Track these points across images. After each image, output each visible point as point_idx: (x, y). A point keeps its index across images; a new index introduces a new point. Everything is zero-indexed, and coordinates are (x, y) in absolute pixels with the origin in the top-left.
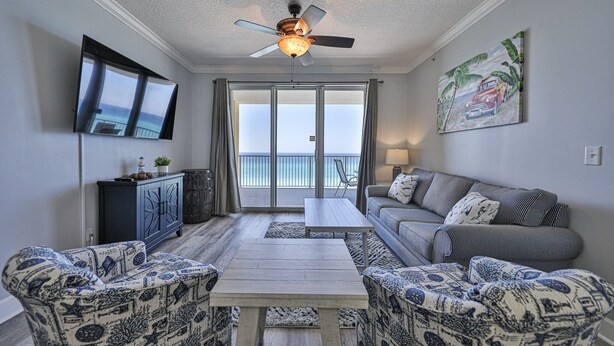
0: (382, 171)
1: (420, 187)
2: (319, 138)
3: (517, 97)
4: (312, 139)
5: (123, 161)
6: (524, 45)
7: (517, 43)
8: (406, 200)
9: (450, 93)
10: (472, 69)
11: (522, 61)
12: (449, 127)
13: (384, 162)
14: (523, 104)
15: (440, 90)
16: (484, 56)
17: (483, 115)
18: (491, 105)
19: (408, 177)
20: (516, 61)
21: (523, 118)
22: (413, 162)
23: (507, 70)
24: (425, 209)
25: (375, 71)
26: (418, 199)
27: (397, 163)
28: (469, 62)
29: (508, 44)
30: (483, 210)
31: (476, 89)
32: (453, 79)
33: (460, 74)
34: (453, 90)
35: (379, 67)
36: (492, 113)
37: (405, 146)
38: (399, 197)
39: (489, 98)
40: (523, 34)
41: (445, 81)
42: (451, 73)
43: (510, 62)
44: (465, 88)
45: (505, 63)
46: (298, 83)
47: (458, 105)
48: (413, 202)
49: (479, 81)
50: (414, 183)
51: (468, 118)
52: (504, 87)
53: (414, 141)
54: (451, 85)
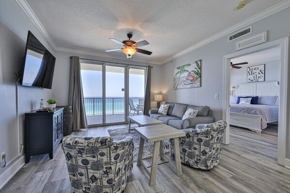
0: (153, 104)
1: (170, 108)
2: (126, 90)
3: (199, 79)
4: (123, 90)
5: (31, 101)
6: (201, 64)
7: (199, 63)
8: (165, 114)
9: (178, 75)
10: (186, 68)
11: (200, 68)
12: (178, 87)
13: (154, 100)
14: (201, 81)
15: (175, 73)
16: (190, 65)
17: (190, 84)
18: (192, 81)
19: (166, 105)
20: (199, 68)
21: (201, 86)
22: (165, 100)
23: (196, 70)
24: (173, 116)
25: (150, 62)
26: (170, 113)
27: (159, 100)
28: (185, 65)
29: (196, 62)
30: (194, 113)
31: (187, 75)
32: (179, 70)
33: (182, 69)
34: (179, 74)
35: (151, 61)
36: (192, 83)
37: (160, 93)
38: (163, 113)
39: (192, 78)
40: (200, 61)
41: (177, 71)
42: (179, 68)
43: (197, 68)
44: (184, 74)
45: (196, 68)
46: (117, 63)
47: (181, 80)
48: (168, 114)
49: (188, 73)
50: (168, 107)
51: (185, 84)
52: (196, 76)
53: (164, 91)
54: (179, 72)
